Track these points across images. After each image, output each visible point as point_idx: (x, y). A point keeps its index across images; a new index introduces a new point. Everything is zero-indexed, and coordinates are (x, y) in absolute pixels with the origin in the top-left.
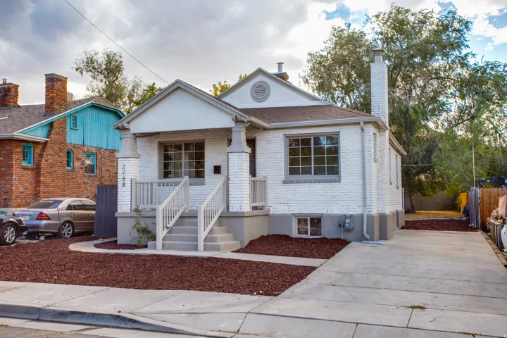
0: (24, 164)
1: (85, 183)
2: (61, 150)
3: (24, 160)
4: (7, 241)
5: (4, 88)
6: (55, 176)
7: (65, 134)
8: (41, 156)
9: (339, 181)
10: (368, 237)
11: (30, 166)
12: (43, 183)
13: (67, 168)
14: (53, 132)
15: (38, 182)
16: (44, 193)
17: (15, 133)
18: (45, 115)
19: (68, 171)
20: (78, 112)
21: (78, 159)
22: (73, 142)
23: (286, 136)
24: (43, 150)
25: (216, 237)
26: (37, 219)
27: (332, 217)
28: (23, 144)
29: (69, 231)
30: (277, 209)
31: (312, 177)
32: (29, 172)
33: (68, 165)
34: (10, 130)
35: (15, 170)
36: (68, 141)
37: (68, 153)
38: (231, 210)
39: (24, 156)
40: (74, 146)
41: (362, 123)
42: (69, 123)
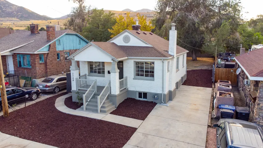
0: (41, 62)
1: (65, 64)
2: (54, 54)
3: (40, 60)
4: (34, 99)
5: (32, 26)
6: (53, 65)
7: (55, 47)
8: (47, 58)
9: (153, 80)
10: (163, 102)
11: (43, 62)
12: (48, 68)
13: (58, 60)
14: (51, 48)
15: (46, 68)
16: (49, 72)
17: (35, 53)
18: (47, 41)
19: (59, 61)
20: (60, 38)
21: (62, 56)
22: (59, 50)
23: (135, 61)
24: (47, 56)
25: (105, 107)
26: (45, 87)
27: (151, 93)
28: (39, 55)
29: (58, 90)
30: (131, 88)
31: (144, 77)
32: (43, 65)
33: (58, 58)
34: (33, 51)
35: (37, 65)
36: (57, 50)
37: (58, 54)
38: (112, 93)
39: (40, 59)
40: (60, 51)
41: (163, 60)
42: (57, 43)
